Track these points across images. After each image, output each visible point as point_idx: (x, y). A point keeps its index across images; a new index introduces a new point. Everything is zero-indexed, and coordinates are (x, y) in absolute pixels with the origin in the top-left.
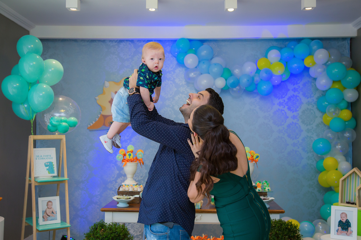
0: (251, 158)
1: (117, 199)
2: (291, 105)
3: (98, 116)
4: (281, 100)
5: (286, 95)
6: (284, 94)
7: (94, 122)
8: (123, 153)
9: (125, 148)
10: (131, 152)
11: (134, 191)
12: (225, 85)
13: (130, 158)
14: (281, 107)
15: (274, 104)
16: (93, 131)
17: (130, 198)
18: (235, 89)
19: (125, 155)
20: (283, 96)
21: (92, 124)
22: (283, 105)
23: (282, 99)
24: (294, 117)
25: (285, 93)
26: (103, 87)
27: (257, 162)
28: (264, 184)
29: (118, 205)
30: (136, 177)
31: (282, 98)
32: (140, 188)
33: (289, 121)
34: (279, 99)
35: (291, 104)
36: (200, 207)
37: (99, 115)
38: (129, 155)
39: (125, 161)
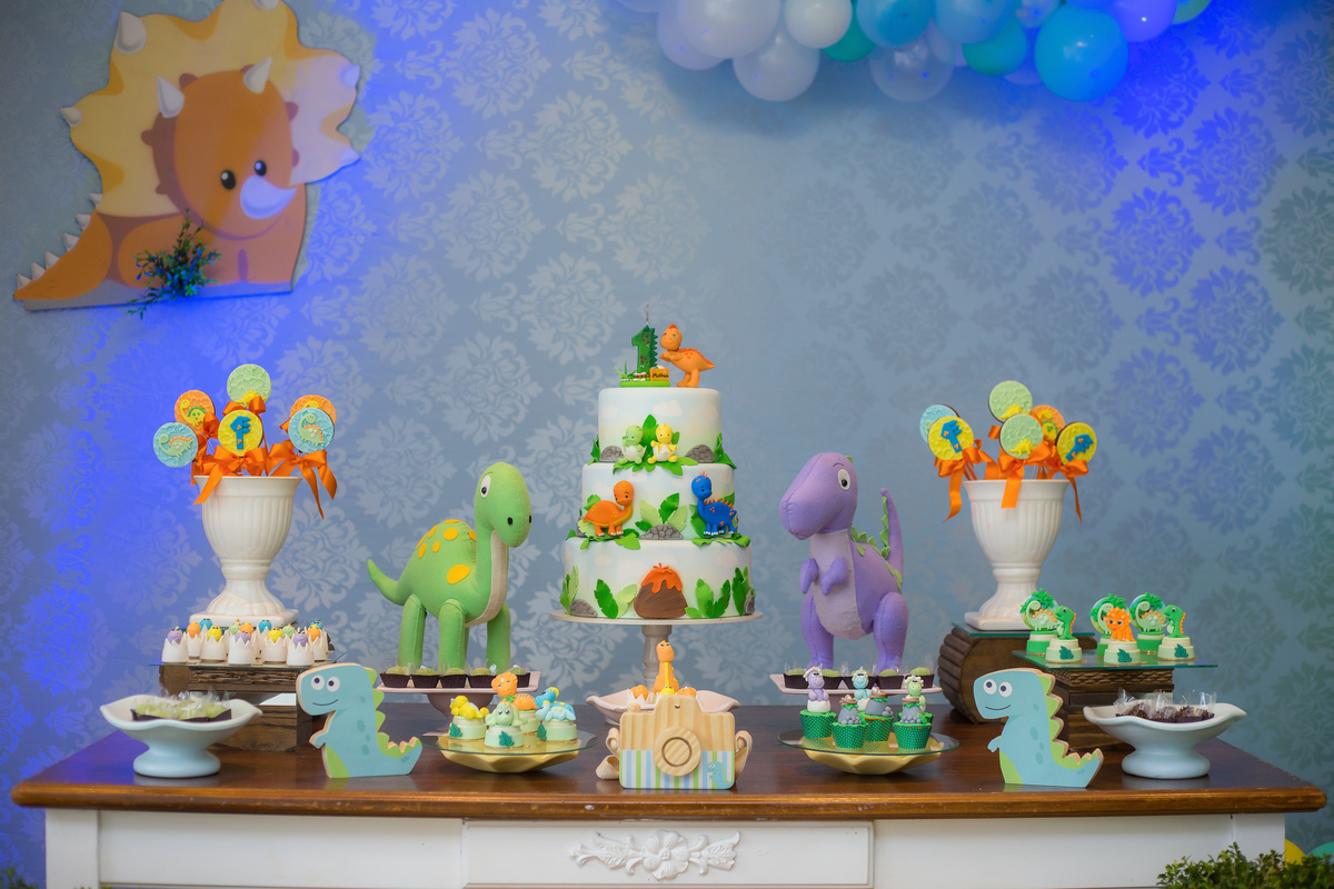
0: (1046, 453)
1: (136, 717)
2: (1216, 171)
3: (77, 222)
4: (1161, 142)
5: (1189, 112)
6: (1180, 104)
7: (53, 260)
8: (201, 417)
9: (214, 384)
10: (251, 408)
11: (259, 664)
12: (849, 33)
13: (240, 446)
14: (1160, 184)
15: (1121, 163)
16: (46, 311)
17: (226, 715)
18: (901, 58)
19: (210, 429)
20: (1174, 118)
21: (39, 272)
22: (1170, 169)
23: (1166, 132)
24: (1232, 241)
25: (1183, 100)
26: (112, 47)
27: (1077, 478)
28: (1141, 613)
29: (143, 765)
30: (305, 591)
31: (1166, 125)
32: (304, 642)
33: (1208, 261)
34: (1148, 134)
35: (1216, 165)
36: (729, 780)
37: (85, 219)
38: (233, 426)
39: (207, 466)
